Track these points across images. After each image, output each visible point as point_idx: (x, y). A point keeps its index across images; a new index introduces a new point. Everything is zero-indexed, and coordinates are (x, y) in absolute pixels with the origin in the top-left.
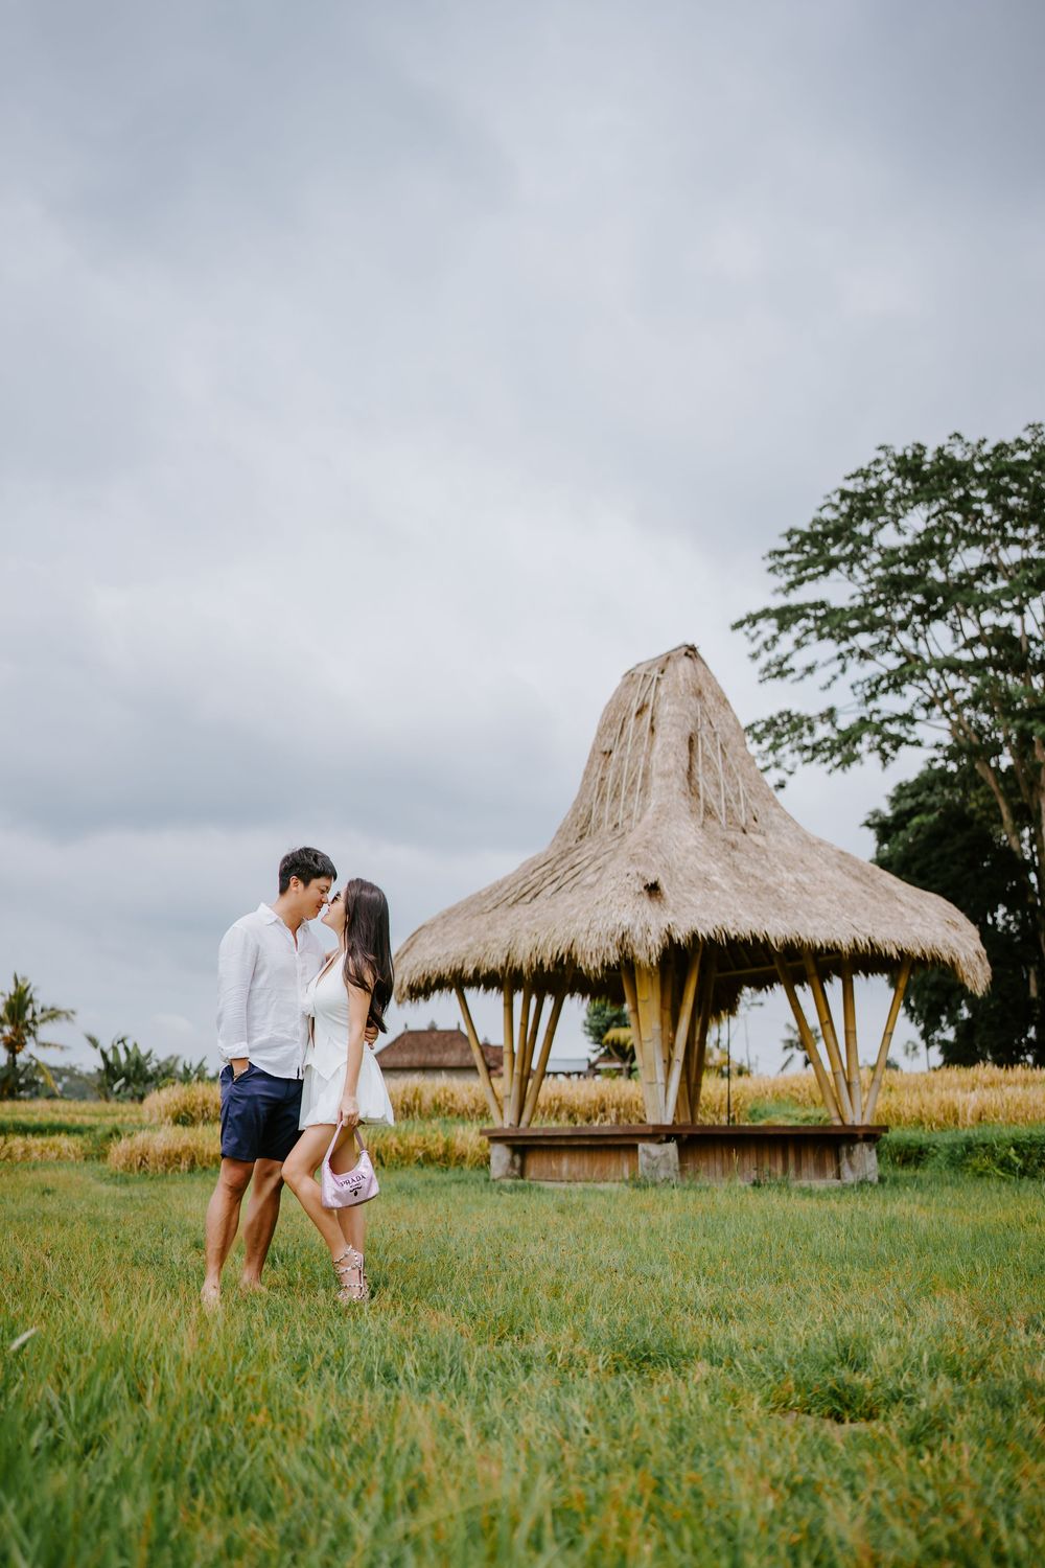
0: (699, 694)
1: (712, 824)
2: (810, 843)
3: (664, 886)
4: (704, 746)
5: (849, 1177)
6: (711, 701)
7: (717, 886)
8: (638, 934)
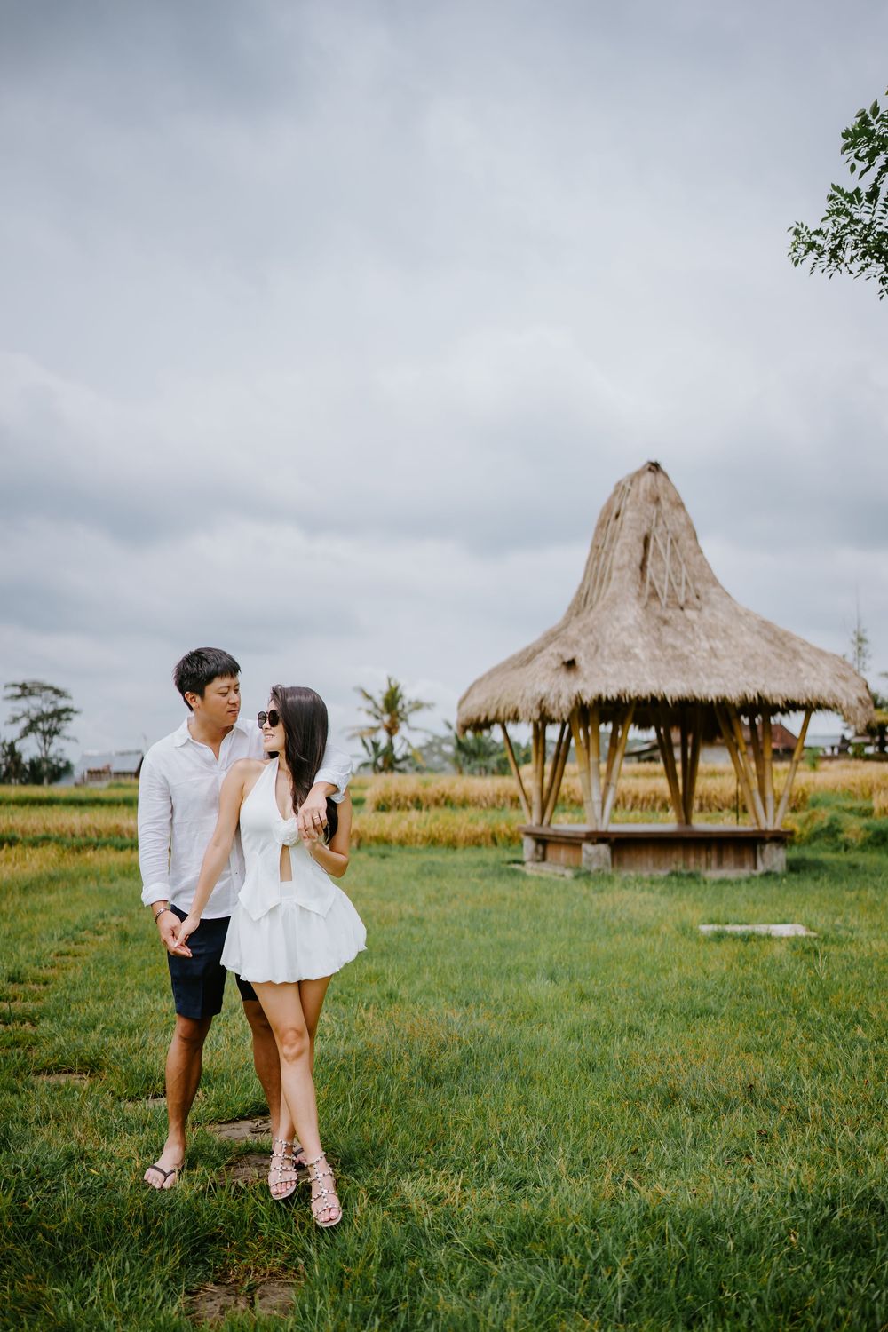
0: (657, 501)
1: (654, 604)
2: (739, 615)
3: (581, 662)
4: (658, 543)
5: (761, 868)
6: (665, 505)
7: (635, 657)
8: (552, 699)
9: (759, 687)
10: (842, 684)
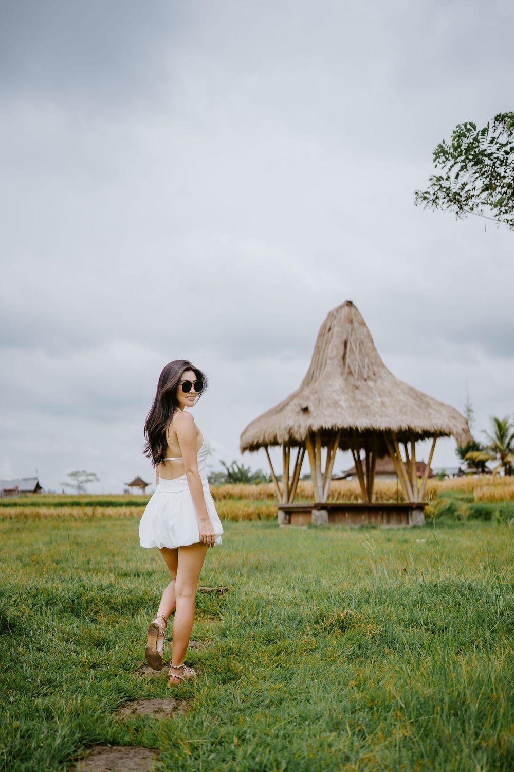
0: (351, 322)
1: (350, 378)
2: (397, 384)
3: (311, 408)
4: (352, 345)
5: (411, 524)
6: (356, 324)
7: (341, 406)
8: (296, 428)
9: (408, 423)
10: (453, 421)
